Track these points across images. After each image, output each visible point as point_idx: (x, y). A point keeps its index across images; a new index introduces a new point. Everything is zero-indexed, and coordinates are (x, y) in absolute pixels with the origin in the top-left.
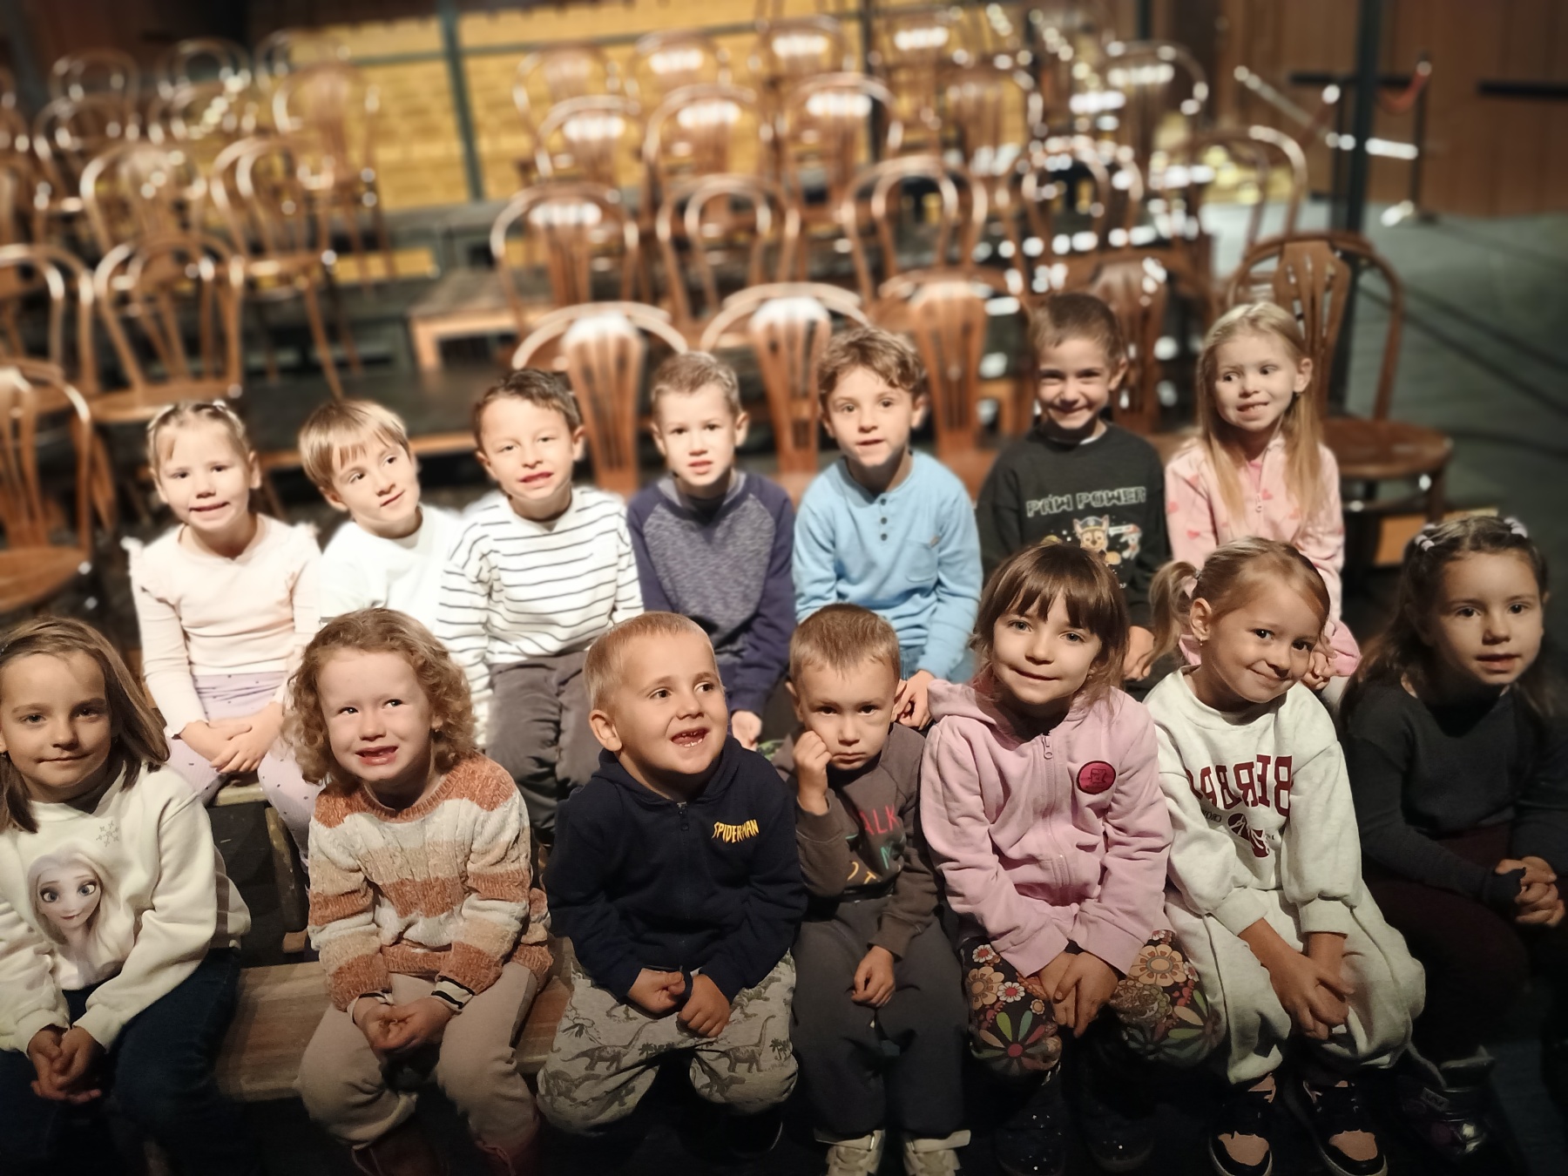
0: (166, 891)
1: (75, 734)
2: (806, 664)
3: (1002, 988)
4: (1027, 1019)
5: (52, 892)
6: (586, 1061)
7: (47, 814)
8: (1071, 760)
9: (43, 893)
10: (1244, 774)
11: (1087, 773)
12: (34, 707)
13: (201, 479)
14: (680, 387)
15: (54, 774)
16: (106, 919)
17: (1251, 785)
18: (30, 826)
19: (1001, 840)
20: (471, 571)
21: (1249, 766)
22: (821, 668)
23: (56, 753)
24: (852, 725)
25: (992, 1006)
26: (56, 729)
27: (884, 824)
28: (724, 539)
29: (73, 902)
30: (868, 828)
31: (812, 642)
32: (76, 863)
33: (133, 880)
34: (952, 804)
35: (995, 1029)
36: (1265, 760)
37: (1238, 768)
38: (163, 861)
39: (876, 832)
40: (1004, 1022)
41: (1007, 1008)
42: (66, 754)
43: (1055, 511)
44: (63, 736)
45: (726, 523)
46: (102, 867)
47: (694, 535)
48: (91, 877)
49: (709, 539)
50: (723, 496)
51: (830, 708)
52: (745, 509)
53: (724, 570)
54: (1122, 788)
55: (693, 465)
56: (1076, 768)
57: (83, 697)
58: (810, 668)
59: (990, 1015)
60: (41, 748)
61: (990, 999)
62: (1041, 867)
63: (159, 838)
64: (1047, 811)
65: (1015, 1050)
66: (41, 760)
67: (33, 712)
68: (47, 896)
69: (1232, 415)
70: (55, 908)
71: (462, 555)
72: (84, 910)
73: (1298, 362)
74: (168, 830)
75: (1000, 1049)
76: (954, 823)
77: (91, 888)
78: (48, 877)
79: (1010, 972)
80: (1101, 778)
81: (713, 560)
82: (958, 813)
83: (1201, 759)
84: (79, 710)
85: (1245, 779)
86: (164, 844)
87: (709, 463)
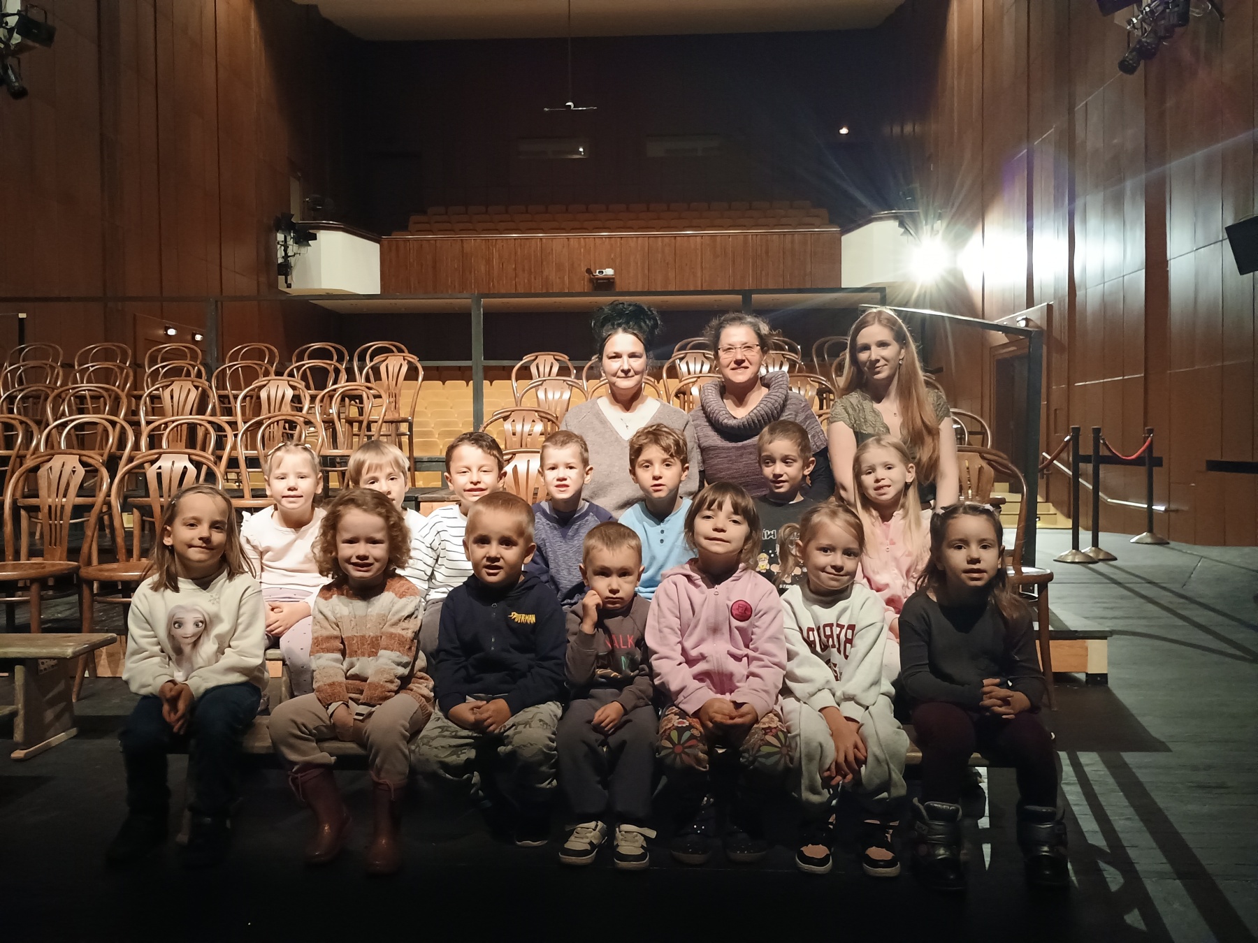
0: (236, 640)
1: (211, 535)
2: (593, 549)
3: (677, 721)
4: (687, 735)
5: (179, 623)
6: (440, 730)
7: (185, 585)
8: (729, 600)
9: (174, 624)
10: (828, 629)
11: (736, 607)
12: (194, 518)
13: (291, 481)
14: (556, 444)
15: (195, 554)
16: (203, 644)
17: (832, 636)
18: (176, 589)
19: (688, 644)
20: (428, 541)
21: (831, 625)
22: (601, 550)
23: (199, 543)
24: (615, 581)
25: (669, 728)
26: (203, 530)
27: (625, 643)
28: (573, 537)
29: (190, 629)
30: (616, 644)
31: (596, 538)
32: (197, 610)
33: (222, 628)
34: (662, 620)
35: (669, 739)
36: (842, 627)
37: (825, 626)
38: (239, 621)
39: (620, 646)
40: (674, 735)
41: (677, 728)
42: (204, 545)
43: (766, 538)
44: (205, 534)
45: (576, 527)
46: (208, 614)
47: (556, 532)
48: (202, 619)
49: (564, 536)
50: (575, 511)
51: (605, 572)
52: (587, 521)
53: (570, 554)
54: (757, 624)
55: (557, 486)
56: (730, 604)
57: (218, 518)
58: (595, 551)
59: (668, 732)
60: (193, 539)
61: (670, 725)
62: (707, 662)
63: (239, 607)
64: (715, 630)
65: (678, 749)
66: (191, 546)
67: (192, 522)
68: (176, 625)
69: (872, 493)
70: (179, 632)
71: (426, 530)
72: (193, 636)
73: (906, 465)
74: (245, 603)
75: (670, 748)
76: (660, 631)
77: (200, 624)
78: (179, 615)
79: (683, 714)
80: (744, 612)
81: (564, 547)
82: (664, 624)
83: (808, 622)
84: (214, 525)
85: (828, 632)
86: (241, 611)
87: (567, 486)
